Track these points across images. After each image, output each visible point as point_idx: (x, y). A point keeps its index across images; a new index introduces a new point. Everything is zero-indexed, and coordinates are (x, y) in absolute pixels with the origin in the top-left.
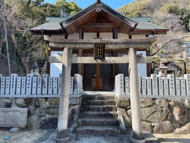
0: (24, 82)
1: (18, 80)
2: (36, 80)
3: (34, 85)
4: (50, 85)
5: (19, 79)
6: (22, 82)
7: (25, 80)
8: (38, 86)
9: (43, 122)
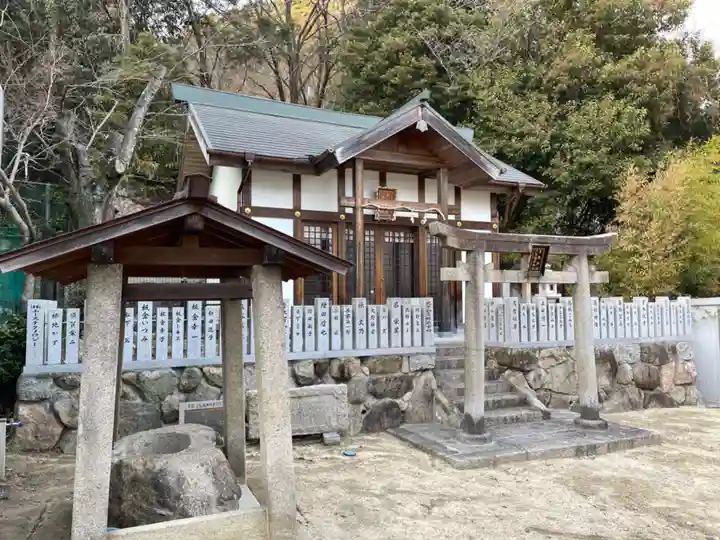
0: (310, 319)
1: (296, 315)
2: (338, 314)
3: (336, 325)
4: (372, 325)
5: (298, 312)
6: (306, 321)
7: (312, 315)
8: (345, 329)
9: (364, 416)
